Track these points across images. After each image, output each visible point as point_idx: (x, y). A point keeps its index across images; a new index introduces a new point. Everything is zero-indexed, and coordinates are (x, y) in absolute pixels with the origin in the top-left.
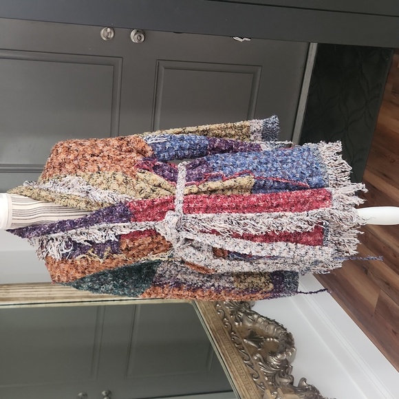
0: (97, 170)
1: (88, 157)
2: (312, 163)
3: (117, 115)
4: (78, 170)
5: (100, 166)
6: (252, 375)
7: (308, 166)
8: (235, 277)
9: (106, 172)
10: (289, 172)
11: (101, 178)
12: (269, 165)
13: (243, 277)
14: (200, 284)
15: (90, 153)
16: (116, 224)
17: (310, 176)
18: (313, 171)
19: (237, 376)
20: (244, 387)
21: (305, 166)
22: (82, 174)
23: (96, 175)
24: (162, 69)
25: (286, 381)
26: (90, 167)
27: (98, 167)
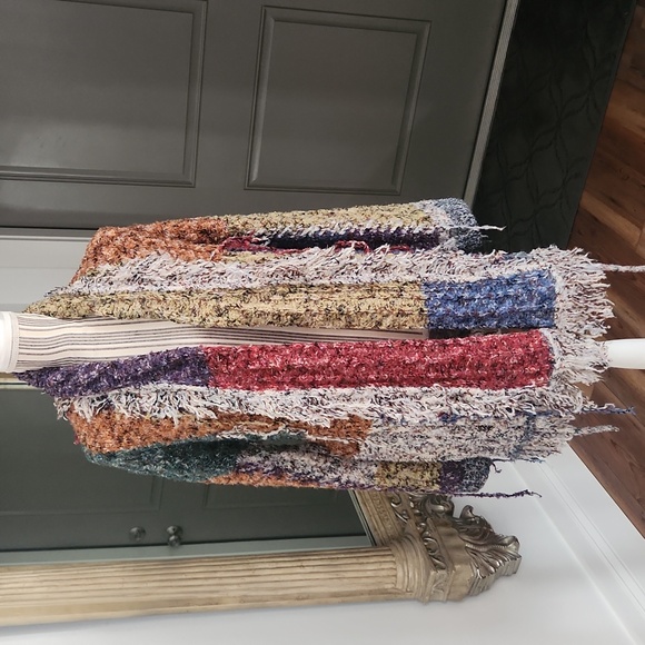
3: (197, 95)
6: (390, 499)
8: (379, 466)
13: (393, 469)
14: (317, 474)
16: (184, 387)
24: (271, 22)
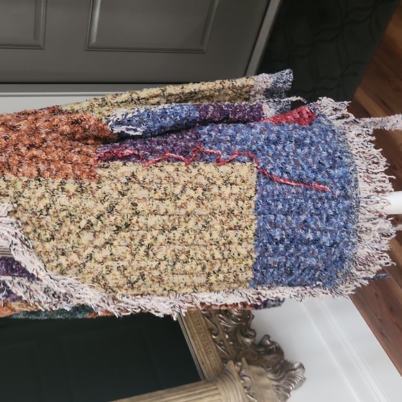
0: (35, 173)
1: (23, 150)
2: (335, 151)
4: (6, 172)
5: (42, 167)
6: (211, 330)
7: (329, 154)
9: (50, 180)
10: (303, 161)
11: (42, 190)
12: (279, 147)
15: (27, 142)
17: (331, 168)
18: (335, 161)
19: (195, 334)
20: (203, 349)
21: (325, 154)
22: (13, 178)
23: (34, 183)
25: (248, 340)
26: (25, 168)
27: (39, 170)
